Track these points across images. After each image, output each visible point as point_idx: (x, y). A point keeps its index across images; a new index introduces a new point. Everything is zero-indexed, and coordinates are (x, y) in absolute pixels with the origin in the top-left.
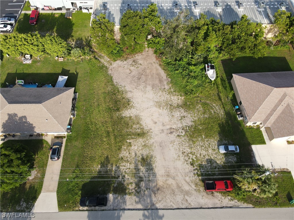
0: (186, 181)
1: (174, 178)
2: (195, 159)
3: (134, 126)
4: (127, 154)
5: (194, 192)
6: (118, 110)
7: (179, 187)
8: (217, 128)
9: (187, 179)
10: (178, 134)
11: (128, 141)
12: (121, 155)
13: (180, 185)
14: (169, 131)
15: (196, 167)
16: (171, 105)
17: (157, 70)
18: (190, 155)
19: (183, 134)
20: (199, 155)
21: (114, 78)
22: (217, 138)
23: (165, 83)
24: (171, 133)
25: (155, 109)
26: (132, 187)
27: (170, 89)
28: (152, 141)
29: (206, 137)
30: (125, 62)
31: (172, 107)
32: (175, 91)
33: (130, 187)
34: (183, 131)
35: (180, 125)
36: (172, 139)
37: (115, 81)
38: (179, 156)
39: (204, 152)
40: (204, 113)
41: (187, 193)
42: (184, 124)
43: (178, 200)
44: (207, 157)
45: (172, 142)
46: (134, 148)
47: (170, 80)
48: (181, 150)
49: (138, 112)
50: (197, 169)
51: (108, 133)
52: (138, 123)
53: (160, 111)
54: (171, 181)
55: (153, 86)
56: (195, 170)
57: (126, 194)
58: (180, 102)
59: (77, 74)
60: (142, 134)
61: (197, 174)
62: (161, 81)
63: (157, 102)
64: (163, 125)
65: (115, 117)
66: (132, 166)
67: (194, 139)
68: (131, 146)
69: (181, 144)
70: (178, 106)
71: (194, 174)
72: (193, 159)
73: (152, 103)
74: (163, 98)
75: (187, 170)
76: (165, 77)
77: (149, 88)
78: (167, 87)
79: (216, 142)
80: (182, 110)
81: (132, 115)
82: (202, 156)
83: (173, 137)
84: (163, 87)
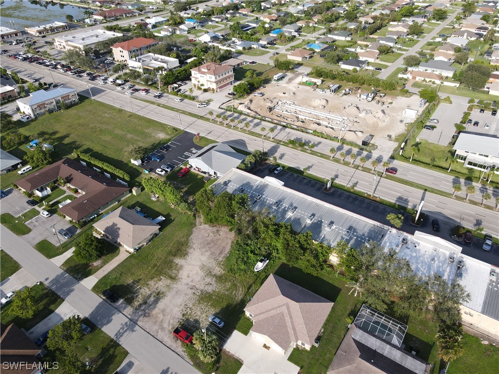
0: (169, 322)
1: (164, 315)
2: (189, 314)
3: (174, 271)
4: (153, 284)
5: (167, 331)
6: (174, 256)
7: (162, 322)
8: (224, 305)
9: (172, 321)
10: (195, 292)
11: (161, 277)
12: (149, 282)
13: (164, 321)
14: (191, 287)
15: (184, 318)
16: (210, 272)
17: (227, 244)
18: (188, 309)
19: (198, 294)
20: (193, 313)
21: (193, 235)
22: (218, 310)
23: (222, 256)
24: (192, 289)
25: (198, 268)
26: (136, 304)
27: (222, 261)
28: (175, 286)
29: (211, 305)
30: (211, 228)
31: (209, 273)
32: (223, 265)
33: (136, 303)
34: (200, 292)
35: (202, 288)
36: (188, 293)
37: (192, 237)
38: (181, 305)
39: (199, 313)
40: (227, 290)
41: (163, 329)
42: (206, 289)
43: (153, 329)
44: (197, 317)
45: (186, 294)
46: (161, 283)
47: (228, 255)
48: (187, 302)
49: (185, 264)
50: (183, 320)
51: (155, 265)
52: (178, 270)
53: (200, 271)
54: (161, 316)
55: (212, 254)
56: (181, 319)
57: (130, 305)
58: (219, 273)
59: (174, 220)
60: (173, 278)
61: (181, 322)
62: (221, 253)
63: (203, 265)
64: (192, 281)
65: (168, 259)
66: (149, 293)
67: (201, 302)
68: (160, 281)
69: (190, 299)
70: (215, 276)
71: (179, 321)
72: (187, 313)
73: (199, 264)
74: (210, 265)
75: (177, 316)
76: (226, 252)
77: (208, 253)
78: (220, 259)
79: (214, 312)
80: (214, 279)
81: (179, 263)
82: (195, 315)
83: (190, 292)
84: (218, 258)
